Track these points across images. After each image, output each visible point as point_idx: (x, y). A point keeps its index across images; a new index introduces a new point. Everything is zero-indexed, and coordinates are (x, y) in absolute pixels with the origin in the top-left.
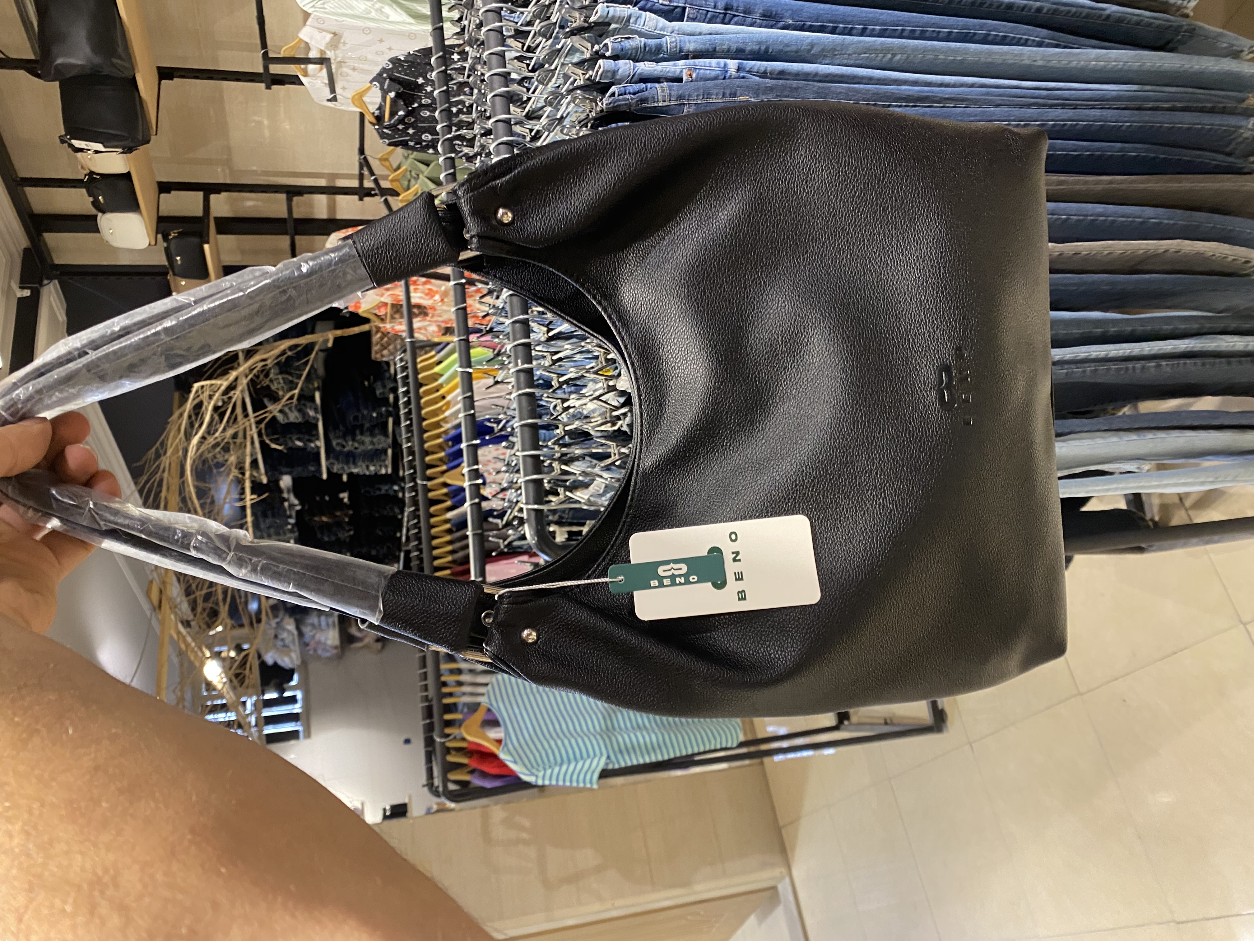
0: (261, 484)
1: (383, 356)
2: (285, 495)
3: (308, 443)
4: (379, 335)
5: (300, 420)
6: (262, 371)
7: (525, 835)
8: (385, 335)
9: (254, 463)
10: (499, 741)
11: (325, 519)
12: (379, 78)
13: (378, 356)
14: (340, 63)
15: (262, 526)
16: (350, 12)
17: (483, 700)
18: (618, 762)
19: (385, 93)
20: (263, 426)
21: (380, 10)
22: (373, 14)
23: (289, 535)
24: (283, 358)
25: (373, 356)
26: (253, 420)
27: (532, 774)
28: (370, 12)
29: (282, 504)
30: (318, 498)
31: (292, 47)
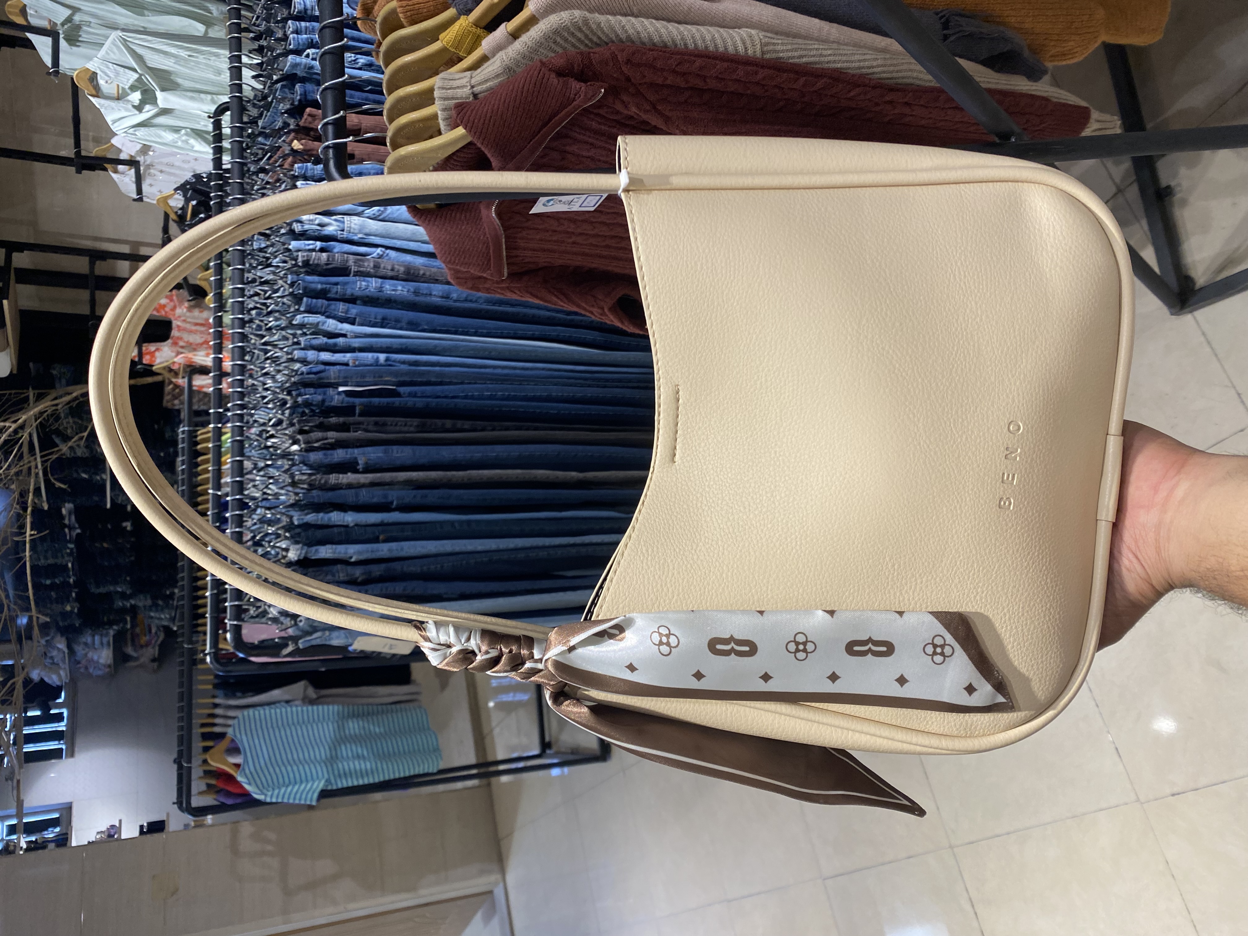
0: (42, 510)
1: (174, 405)
2: (66, 522)
3: (93, 476)
4: (171, 386)
5: (87, 455)
6: (52, 415)
7: (269, 848)
8: (176, 386)
9: (37, 491)
10: (237, 766)
11: (105, 545)
12: (182, 188)
13: (169, 405)
14: (149, 167)
15: (39, 548)
16: (159, 140)
17: (230, 731)
18: (337, 784)
19: (187, 200)
20: (49, 463)
21: (186, 142)
22: (180, 144)
23: (67, 558)
24: (74, 404)
25: (165, 404)
26: (39, 460)
27: (263, 793)
28: (177, 142)
29: (63, 529)
30: (100, 526)
31: (105, 150)
